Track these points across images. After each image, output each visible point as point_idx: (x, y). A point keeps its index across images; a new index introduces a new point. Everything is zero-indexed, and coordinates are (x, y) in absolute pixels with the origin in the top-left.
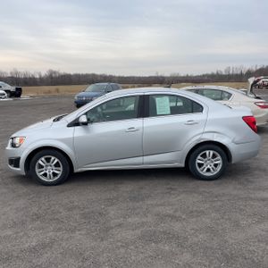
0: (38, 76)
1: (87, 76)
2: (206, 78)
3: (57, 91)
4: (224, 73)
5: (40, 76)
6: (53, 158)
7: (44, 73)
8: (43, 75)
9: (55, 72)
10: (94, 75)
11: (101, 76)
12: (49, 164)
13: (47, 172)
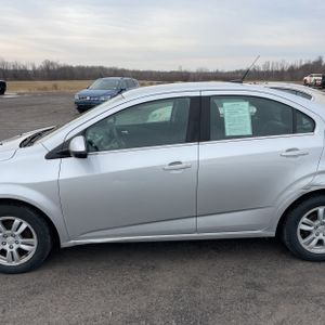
0: (30, 68)
1: (93, 69)
3: (56, 87)
5: (34, 67)
6: (17, 221)
7: (39, 64)
8: (37, 66)
9: (52, 64)
10: (101, 68)
11: (111, 70)
12: (10, 232)
13: (7, 247)
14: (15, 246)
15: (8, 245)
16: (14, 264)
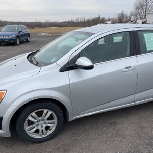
2: (65, 24)
4: (75, 21)
6: (45, 111)
12: (41, 118)
13: (39, 127)
14: (44, 126)
15: (40, 126)
16: (44, 136)
